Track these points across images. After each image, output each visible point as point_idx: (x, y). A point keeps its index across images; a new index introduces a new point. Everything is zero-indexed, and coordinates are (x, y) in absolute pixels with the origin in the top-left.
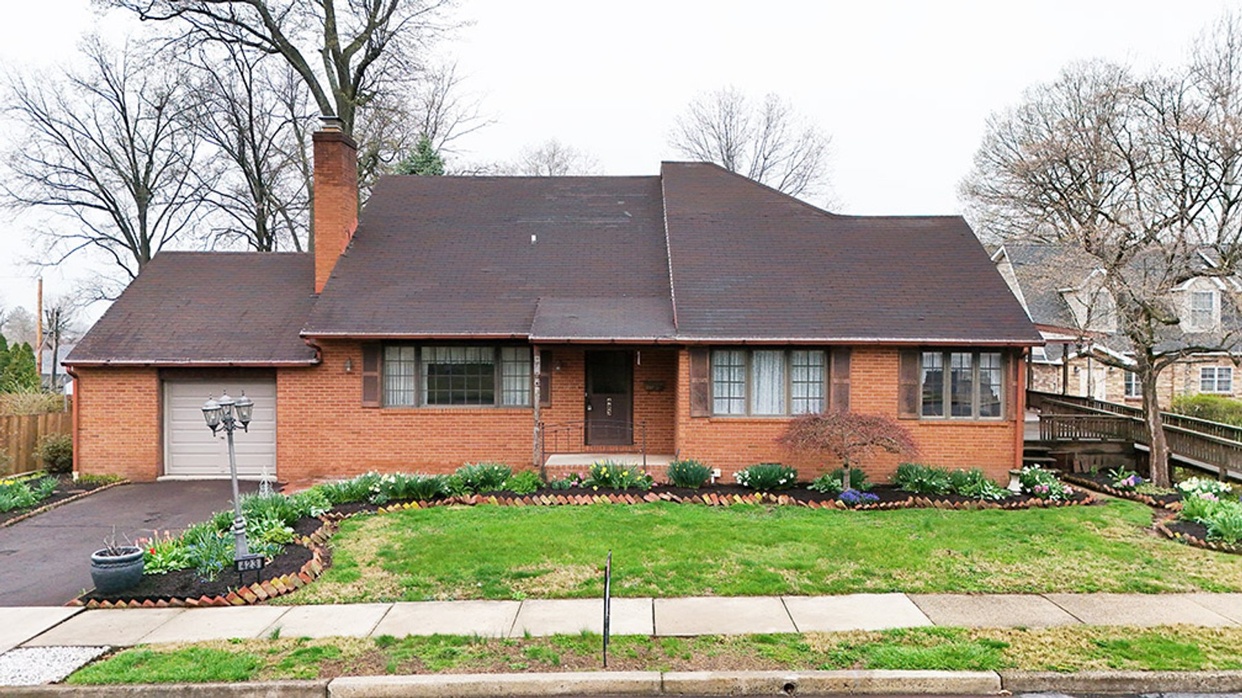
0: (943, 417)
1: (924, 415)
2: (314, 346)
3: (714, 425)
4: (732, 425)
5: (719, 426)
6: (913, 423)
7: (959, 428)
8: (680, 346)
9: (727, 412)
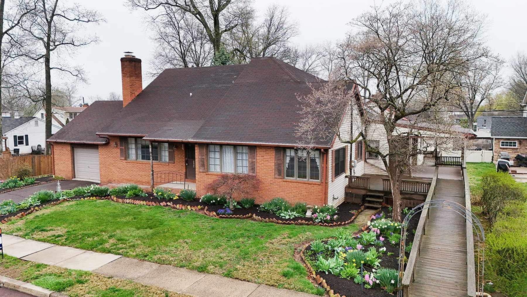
0: (295, 178)
1: (287, 176)
2: (107, 138)
3: (207, 176)
4: (213, 176)
5: (209, 176)
6: (281, 180)
7: (300, 184)
8: (196, 143)
9: (214, 170)
